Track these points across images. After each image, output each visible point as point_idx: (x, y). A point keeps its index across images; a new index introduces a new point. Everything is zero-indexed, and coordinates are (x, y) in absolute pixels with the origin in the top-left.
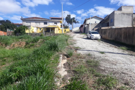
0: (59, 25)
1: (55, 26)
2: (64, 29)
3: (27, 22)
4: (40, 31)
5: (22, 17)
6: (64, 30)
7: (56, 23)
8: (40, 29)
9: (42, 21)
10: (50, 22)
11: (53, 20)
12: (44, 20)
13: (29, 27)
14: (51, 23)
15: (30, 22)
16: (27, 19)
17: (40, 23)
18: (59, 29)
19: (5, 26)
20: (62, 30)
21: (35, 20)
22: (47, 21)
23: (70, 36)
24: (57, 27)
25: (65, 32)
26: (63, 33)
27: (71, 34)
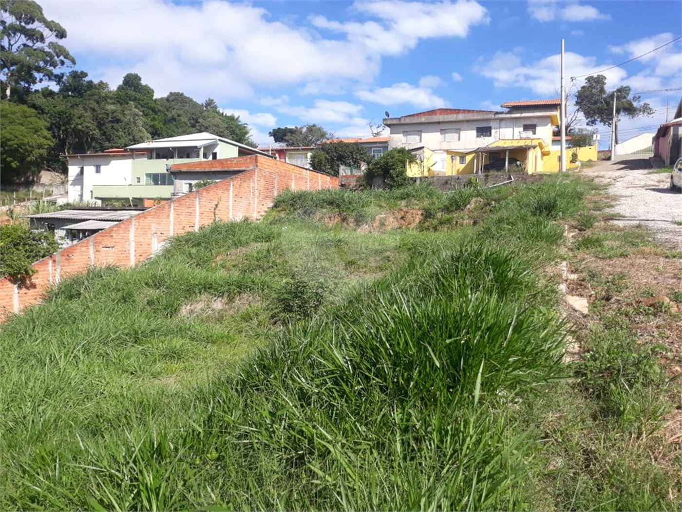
0: (545, 132)
1: (528, 143)
2: (571, 152)
3: (406, 133)
4: (462, 167)
5: (387, 114)
6: (567, 154)
7: (530, 127)
8: (463, 156)
9: (468, 121)
10: (503, 123)
11: (518, 115)
12: (476, 117)
13: (418, 152)
14: (506, 127)
15: (419, 133)
16: (408, 121)
17: (458, 130)
18: (544, 154)
19: (328, 153)
20: (560, 159)
21: (439, 123)
22: (489, 120)
23: (596, 180)
24: (535, 143)
25: (573, 165)
26: (564, 170)
27: (602, 173)
